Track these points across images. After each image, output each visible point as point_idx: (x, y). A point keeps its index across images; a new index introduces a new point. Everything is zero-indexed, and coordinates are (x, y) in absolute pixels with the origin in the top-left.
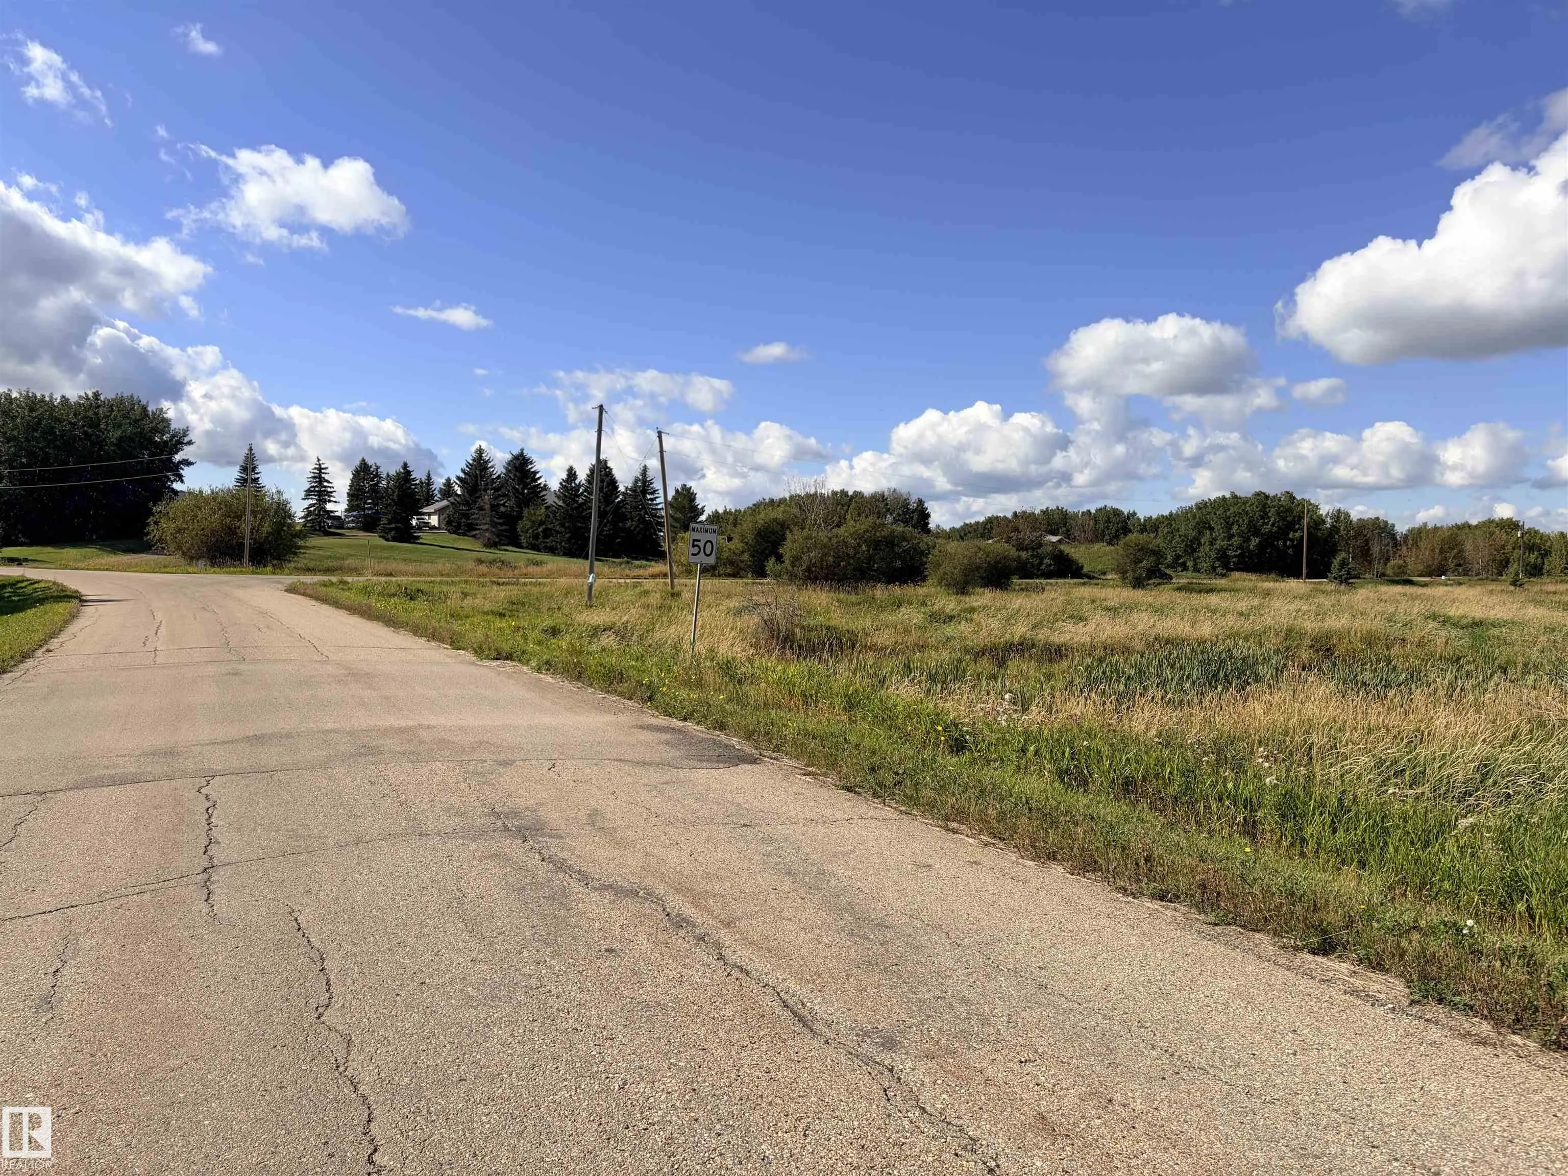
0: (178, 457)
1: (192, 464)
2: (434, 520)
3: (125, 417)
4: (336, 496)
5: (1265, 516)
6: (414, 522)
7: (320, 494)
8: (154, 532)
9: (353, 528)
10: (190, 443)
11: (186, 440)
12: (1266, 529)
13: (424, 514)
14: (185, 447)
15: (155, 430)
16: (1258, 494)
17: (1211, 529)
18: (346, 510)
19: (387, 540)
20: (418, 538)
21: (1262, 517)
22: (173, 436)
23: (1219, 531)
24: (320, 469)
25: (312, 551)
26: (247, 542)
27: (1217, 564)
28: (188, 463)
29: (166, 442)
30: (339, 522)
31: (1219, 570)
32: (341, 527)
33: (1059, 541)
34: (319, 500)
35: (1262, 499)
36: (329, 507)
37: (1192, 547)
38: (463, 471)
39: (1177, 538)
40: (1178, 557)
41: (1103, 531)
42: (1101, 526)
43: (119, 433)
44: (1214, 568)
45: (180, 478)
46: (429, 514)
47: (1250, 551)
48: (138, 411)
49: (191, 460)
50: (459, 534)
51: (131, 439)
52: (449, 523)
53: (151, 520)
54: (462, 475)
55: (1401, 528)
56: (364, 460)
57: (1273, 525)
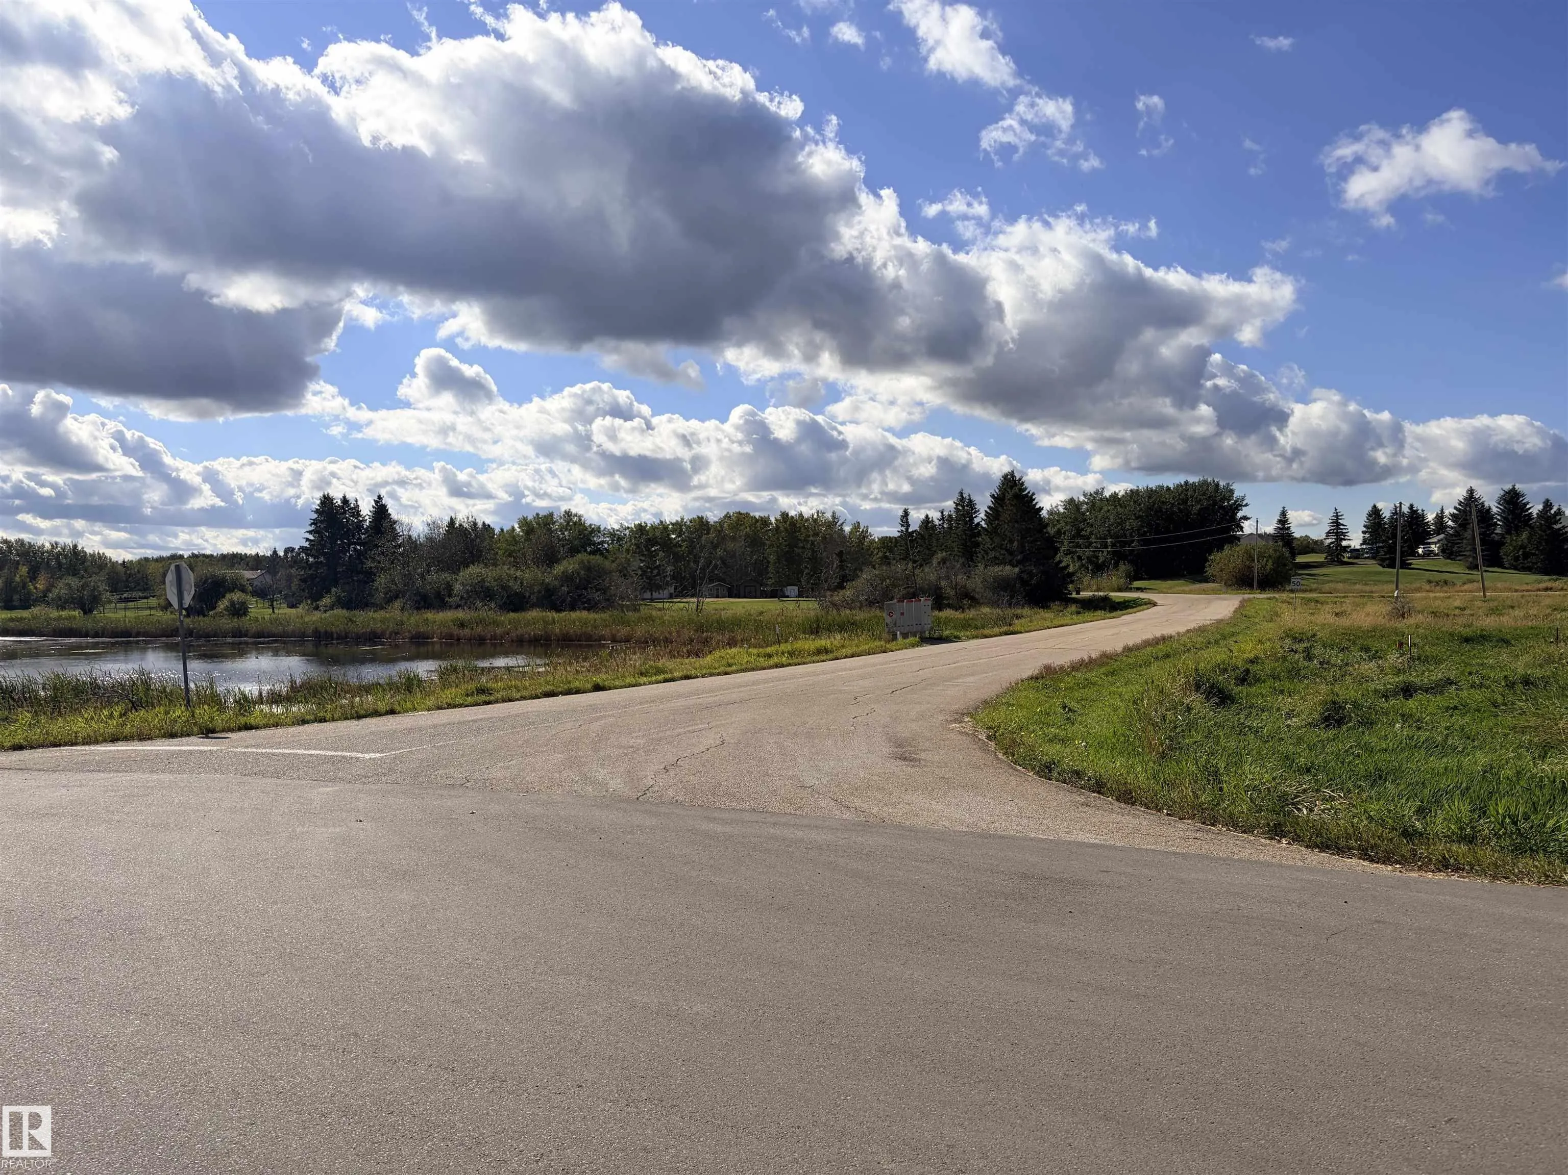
0: (1240, 514)
1: (1249, 518)
2: (1434, 548)
3: (1204, 494)
4: (1351, 535)
6: (1420, 551)
7: (1337, 534)
8: (1209, 571)
9: (1368, 558)
10: (1246, 505)
11: (1244, 503)
13: (1429, 544)
14: (1244, 508)
15: (1224, 499)
18: (1361, 545)
19: (1384, 567)
20: (1411, 564)
22: (1236, 502)
24: (1337, 516)
25: (1322, 578)
26: (1256, 574)
28: (1246, 518)
29: (1231, 506)
30: (1356, 554)
32: (1357, 558)
34: (1336, 539)
36: (1344, 543)
38: (1455, 508)
43: (1199, 506)
45: (1242, 528)
46: (1435, 543)
48: (1211, 489)
49: (1249, 516)
50: (1452, 559)
51: (1207, 508)
52: (1443, 550)
53: (1207, 564)
54: (1455, 512)
56: (1375, 506)
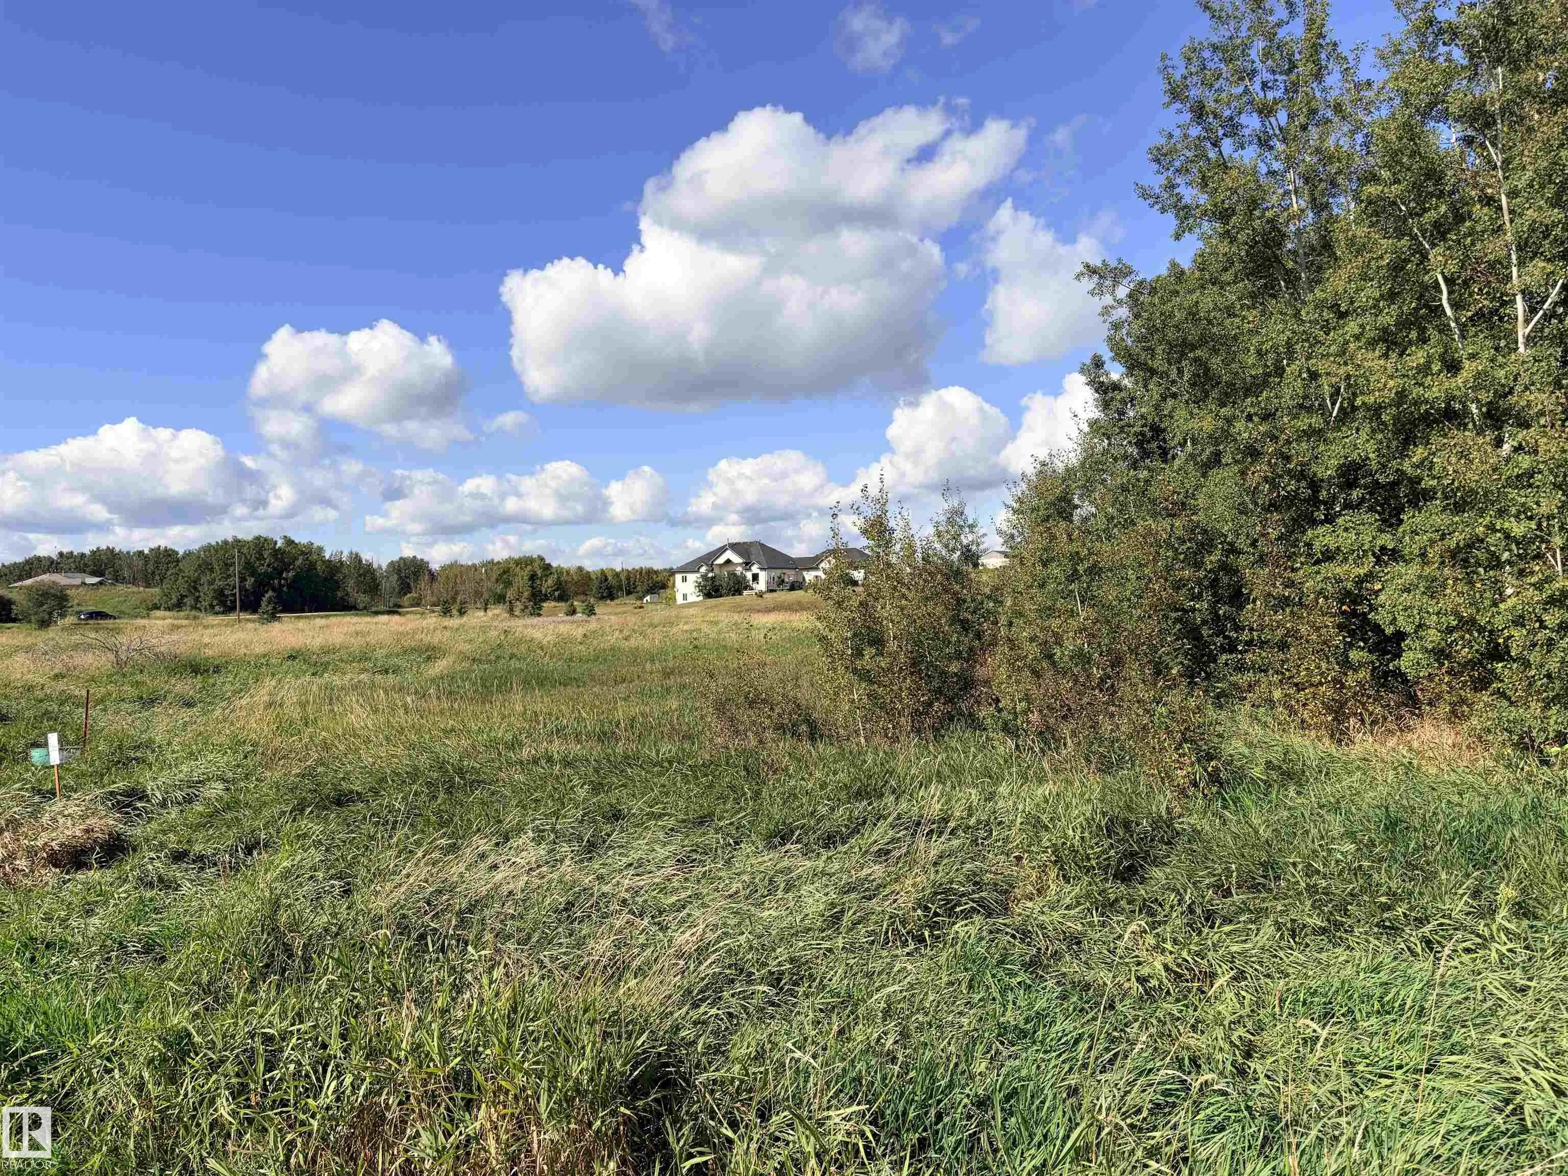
5: (261, 557)
12: (262, 569)
16: (258, 538)
17: (212, 570)
21: (258, 559)
23: (217, 573)
27: (215, 603)
31: (217, 608)
33: (101, 583)
35: (260, 544)
37: (194, 586)
39: (180, 580)
40: (183, 597)
41: (153, 572)
42: (151, 567)
44: (212, 606)
47: (246, 590)
55: (435, 566)
57: (268, 566)
